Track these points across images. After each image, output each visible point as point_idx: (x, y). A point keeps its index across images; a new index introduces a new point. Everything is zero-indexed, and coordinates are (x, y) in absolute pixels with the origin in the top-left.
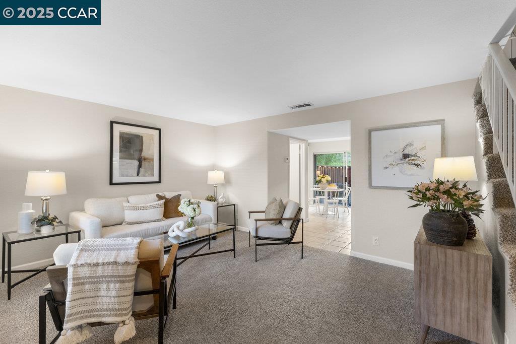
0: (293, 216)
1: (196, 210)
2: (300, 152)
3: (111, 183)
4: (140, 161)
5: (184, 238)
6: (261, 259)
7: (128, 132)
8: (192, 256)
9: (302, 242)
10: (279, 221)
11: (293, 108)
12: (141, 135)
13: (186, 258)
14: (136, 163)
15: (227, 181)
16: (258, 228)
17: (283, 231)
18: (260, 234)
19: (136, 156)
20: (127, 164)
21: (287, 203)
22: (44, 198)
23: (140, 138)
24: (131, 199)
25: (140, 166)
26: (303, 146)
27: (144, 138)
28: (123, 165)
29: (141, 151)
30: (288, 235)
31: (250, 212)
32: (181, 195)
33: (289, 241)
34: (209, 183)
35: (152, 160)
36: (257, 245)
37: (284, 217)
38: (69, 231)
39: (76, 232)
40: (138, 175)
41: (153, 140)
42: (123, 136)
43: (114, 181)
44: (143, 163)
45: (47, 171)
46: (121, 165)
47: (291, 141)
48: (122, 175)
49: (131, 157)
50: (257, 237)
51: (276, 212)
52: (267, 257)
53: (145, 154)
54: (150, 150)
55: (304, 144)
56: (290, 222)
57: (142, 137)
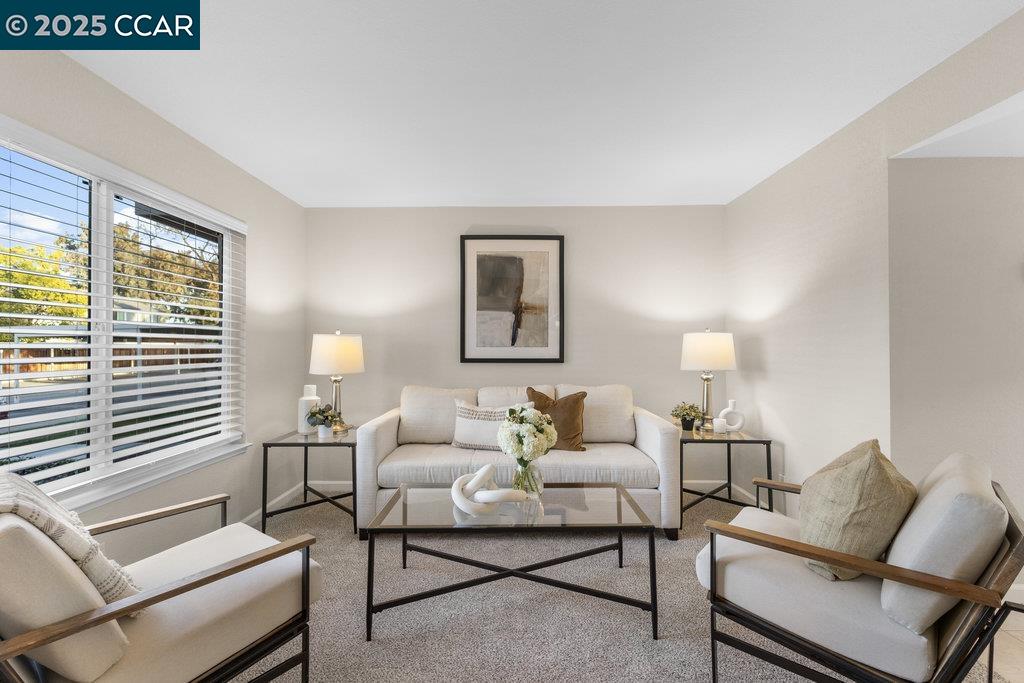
1: (525, 441)
3: (464, 360)
4: (519, 311)
7: (493, 254)
8: (523, 573)
12: (517, 255)
13: (503, 573)
14: (509, 317)
19: (510, 303)
20: (491, 319)
22: (333, 378)
23: (516, 262)
25: (517, 324)
27: (525, 262)
28: (483, 323)
29: (520, 290)
32: (584, 395)
35: (542, 309)
36: (718, 636)
40: (513, 344)
41: (546, 264)
42: (482, 261)
43: (468, 356)
44: (527, 318)
45: (338, 333)
46: (480, 323)
48: (483, 343)
49: (498, 306)
50: (719, 603)
53: (527, 298)
54: (539, 286)
57: (521, 260)
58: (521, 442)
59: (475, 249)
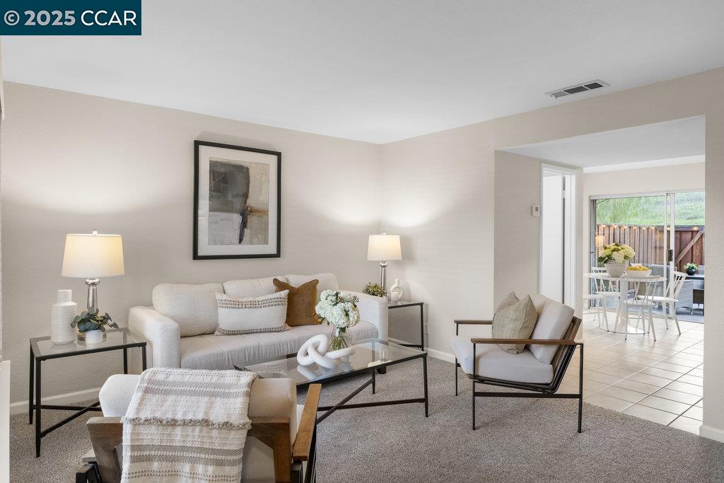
0: (558, 337)
1: (350, 314)
2: (563, 194)
3: (196, 256)
4: (245, 213)
5: (327, 370)
6: (485, 425)
7: (224, 161)
8: (341, 406)
9: (580, 396)
10: (526, 346)
11: (557, 95)
12: (246, 165)
13: (330, 410)
14: (237, 218)
15: (407, 255)
16: (479, 358)
17: (536, 367)
18: (483, 372)
19: (238, 204)
20: (222, 220)
21: (542, 307)
22: (91, 282)
23: (243, 171)
24: (229, 286)
25: (244, 224)
26: (571, 181)
27: (250, 171)
28: (215, 223)
29: (246, 196)
30: (547, 378)
31: (458, 323)
32: (317, 281)
33: (548, 391)
34: (369, 259)
35: (265, 213)
36: (476, 394)
37: (536, 337)
38: (129, 342)
39: (139, 345)
40: (241, 241)
41: (267, 174)
42: (213, 165)
43: (200, 253)
44: (253, 220)
45: (95, 233)
46: (211, 223)
47: (546, 170)
48: (213, 241)
49: (227, 208)
50: (476, 378)
51: (519, 324)
52: (498, 422)
53: (252, 202)
54: (261, 195)
55: (574, 178)
56: (552, 350)
57: (247, 169)
58: (347, 315)
59: (207, 154)
